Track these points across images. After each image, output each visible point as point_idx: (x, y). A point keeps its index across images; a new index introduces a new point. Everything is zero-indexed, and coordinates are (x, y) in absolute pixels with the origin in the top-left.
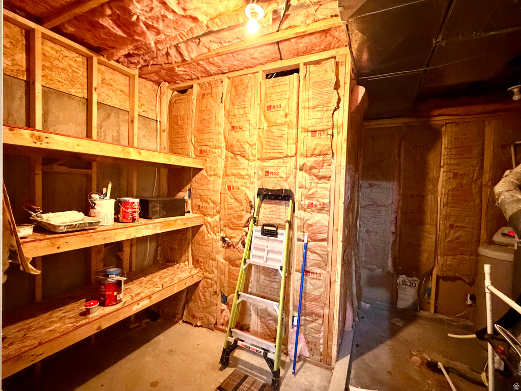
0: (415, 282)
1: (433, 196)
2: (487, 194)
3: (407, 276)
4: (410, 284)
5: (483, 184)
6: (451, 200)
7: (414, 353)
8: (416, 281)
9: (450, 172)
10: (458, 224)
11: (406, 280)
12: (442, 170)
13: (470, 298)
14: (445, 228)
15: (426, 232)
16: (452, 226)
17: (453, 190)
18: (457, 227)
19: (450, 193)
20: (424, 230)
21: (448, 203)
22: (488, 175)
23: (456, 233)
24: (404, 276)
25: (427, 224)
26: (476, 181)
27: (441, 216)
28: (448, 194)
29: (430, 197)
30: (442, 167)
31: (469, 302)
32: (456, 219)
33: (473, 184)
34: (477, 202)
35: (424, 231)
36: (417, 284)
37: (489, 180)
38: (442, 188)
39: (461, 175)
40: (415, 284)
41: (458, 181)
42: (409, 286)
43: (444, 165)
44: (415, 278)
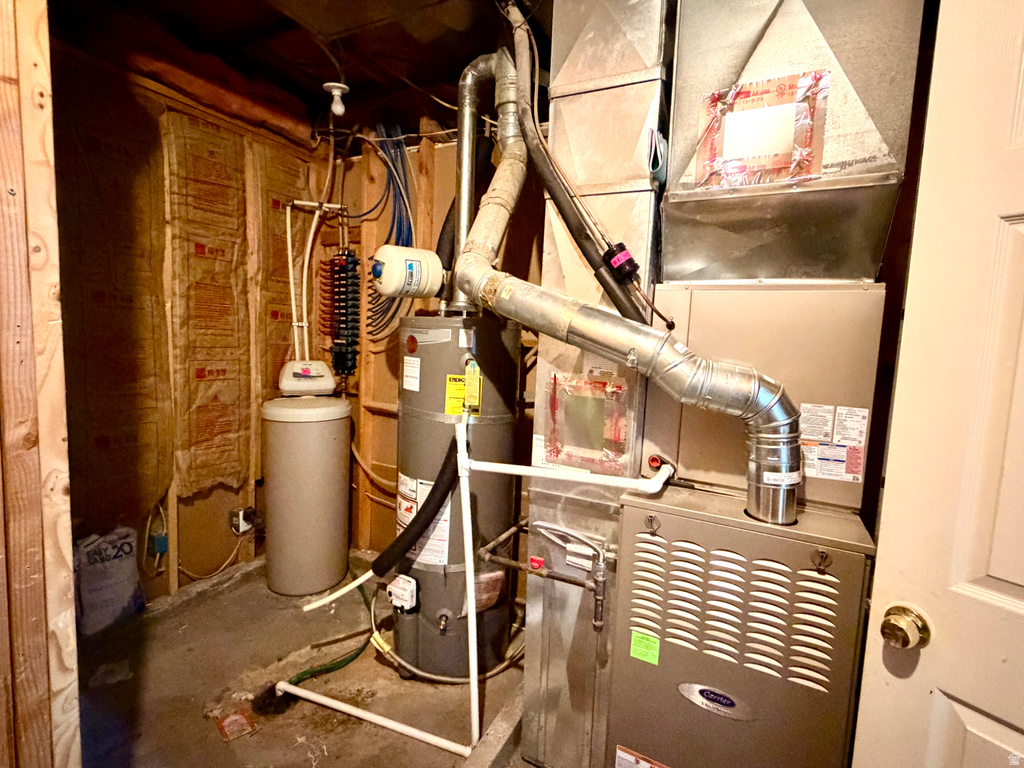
0: (128, 540)
1: (154, 298)
2: (256, 300)
3: (102, 534)
4: (116, 550)
5: (249, 276)
6: (196, 309)
7: (216, 713)
8: (127, 536)
9: (188, 240)
10: (214, 368)
11: (104, 546)
12: (169, 231)
13: (244, 519)
14: (188, 381)
15: (148, 396)
16: (200, 374)
17: (198, 285)
18: (210, 372)
19: (192, 293)
20: (143, 391)
21: (189, 318)
22: (255, 256)
23: (210, 387)
24: (94, 537)
25: (149, 375)
26: (236, 268)
27: (178, 351)
28: (188, 298)
29: (147, 301)
30: (168, 222)
31: (244, 526)
32: (208, 354)
33: (232, 275)
34: (242, 316)
35: (141, 394)
36: (133, 540)
37: (258, 270)
38: (174, 278)
39: (211, 251)
40: (129, 544)
41: (204, 264)
42: (115, 557)
43: (173, 218)
44: (122, 530)
